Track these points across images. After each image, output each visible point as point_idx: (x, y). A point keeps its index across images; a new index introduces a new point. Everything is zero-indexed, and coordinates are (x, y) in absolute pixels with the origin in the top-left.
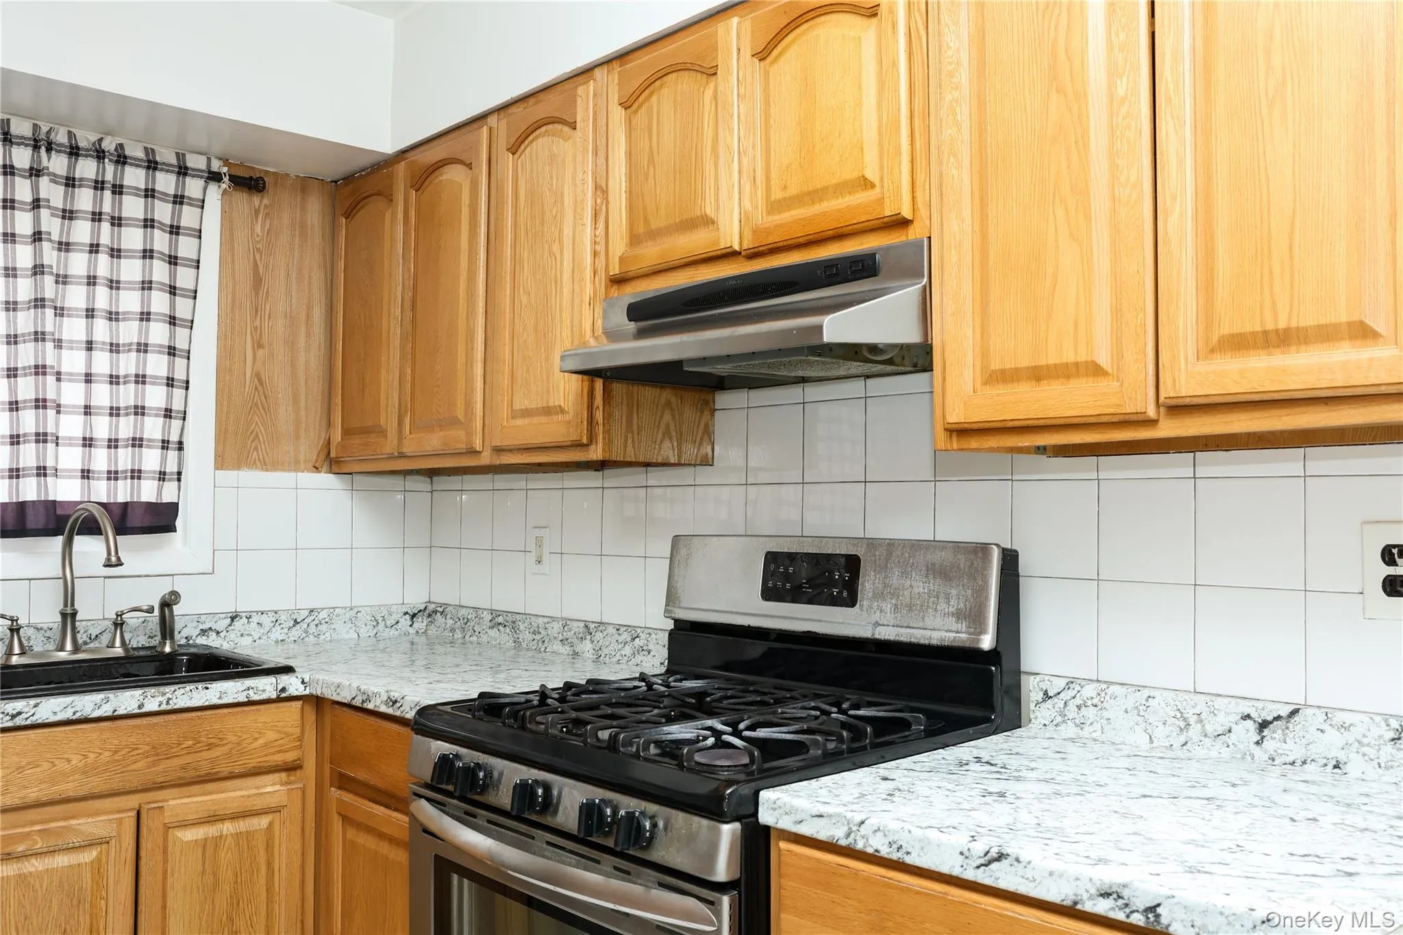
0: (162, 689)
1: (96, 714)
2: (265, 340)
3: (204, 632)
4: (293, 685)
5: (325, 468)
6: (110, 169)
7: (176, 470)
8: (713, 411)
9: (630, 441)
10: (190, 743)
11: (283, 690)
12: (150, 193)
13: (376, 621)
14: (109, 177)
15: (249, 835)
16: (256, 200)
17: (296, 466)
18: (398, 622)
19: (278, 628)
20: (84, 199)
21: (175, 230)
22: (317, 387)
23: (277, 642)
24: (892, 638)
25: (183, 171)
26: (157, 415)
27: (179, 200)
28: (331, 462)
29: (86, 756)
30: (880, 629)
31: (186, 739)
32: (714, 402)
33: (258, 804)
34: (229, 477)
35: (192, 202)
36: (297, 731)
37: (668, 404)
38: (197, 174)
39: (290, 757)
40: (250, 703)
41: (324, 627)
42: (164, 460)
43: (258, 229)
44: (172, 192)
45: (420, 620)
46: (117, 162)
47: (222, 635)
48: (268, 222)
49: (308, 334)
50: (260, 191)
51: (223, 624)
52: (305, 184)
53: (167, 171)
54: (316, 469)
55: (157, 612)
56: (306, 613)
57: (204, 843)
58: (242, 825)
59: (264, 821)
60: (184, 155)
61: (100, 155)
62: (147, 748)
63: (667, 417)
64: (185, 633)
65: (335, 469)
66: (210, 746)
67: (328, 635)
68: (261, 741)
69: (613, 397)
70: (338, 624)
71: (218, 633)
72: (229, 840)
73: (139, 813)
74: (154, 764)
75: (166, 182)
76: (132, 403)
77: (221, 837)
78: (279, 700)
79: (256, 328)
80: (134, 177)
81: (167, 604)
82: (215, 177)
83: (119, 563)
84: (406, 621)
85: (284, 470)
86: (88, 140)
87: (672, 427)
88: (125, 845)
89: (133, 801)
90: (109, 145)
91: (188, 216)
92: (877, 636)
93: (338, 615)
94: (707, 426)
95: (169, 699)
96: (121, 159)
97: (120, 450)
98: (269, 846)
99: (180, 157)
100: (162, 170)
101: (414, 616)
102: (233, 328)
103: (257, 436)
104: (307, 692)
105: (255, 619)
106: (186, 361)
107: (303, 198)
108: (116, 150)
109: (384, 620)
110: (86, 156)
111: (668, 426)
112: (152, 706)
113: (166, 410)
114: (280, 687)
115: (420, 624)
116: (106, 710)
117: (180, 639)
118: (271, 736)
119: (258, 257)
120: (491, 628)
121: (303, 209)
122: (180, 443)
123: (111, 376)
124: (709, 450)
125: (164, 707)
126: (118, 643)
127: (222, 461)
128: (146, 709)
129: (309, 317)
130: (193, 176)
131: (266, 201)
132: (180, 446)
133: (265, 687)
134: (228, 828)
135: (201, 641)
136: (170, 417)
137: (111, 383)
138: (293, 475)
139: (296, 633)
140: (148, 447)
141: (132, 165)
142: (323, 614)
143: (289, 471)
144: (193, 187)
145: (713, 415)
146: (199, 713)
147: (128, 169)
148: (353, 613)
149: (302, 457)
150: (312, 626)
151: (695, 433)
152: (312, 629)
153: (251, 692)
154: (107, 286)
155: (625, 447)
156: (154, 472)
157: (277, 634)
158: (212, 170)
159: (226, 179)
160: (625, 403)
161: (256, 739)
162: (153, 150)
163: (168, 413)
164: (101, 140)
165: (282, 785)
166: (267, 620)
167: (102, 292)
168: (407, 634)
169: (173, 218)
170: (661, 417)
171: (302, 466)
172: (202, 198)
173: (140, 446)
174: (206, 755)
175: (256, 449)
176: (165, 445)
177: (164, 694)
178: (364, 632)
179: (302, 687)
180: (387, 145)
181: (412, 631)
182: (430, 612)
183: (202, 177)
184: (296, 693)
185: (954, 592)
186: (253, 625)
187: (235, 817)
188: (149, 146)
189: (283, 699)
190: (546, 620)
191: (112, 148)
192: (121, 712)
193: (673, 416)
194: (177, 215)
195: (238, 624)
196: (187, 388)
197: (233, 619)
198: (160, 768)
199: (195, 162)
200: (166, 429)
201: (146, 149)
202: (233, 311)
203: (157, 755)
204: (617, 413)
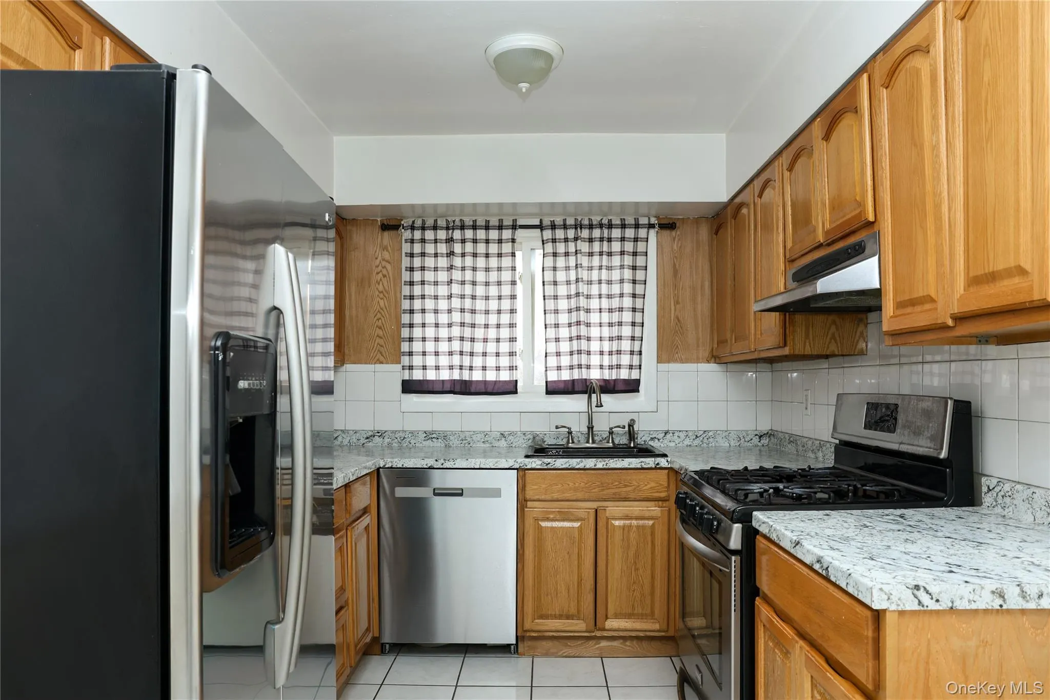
0: (604, 459)
1: (577, 467)
2: (680, 300)
3: (652, 439)
4: (663, 462)
5: (713, 360)
6: (606, 231)
7: (638, 364)
8: (866, 325)
9: (807, 344)
10: (617, 483)
11: (658, 464)
12: (623, 239)
13: (740, 438)
14: (606, 235)
15: (643, 527)
16: (674, 233)
17: (697, 361)
18: (752, 439)
19: (688, 439)
20: (596, 247)
21: (635, 254)
22: (708, 321)
23: (687, 446)
24: (905, 450)
25: (637, 226)
26: (627, 340)
27: (636, 240)
28: (715, 358)
29: (575, 484)
30: (901, 446)
31: (616, 481)
32: (867, 318)
33: (647, 514)
34: (664, 367)
35: (642, 240)
36: (666, 484)
37: (834, 322)
38: (643, 226)
39: (663, 495)
40: (643, 469)
41: (711, 440)
42: (632, 360)
43: (675, 247)
44: (633, 237)
45: (764, 438)
46: (608, 228)
47: (661, 441)
48: (680, 242)
49: (702, 295)
50: (674, 229)
51: (661, 436)
52: (697, 221)
53: (630, 228)
54: (708, 362)
55: (627, 429)
56: (702, 432)
57: (624, 527)
58: (641, 522)
59: (651, 522)
60: (638, 219)
61: (601, 226)
62: (599, 483)
63: (833, 329)
64: (643, 439)
65: (717, 360)
66: (626, 486)
67: (713, 444)
68: (649, 486)
69: (796, 322)
70: (719, 439)
71: (659, 440)
72: (634, 528)
73: (596, 510)
74: (603, 490)
75: (630, 233)
76: (617, 335)
77: (631, 526)
78: (656, 468)
79: (675, 294)
80: (616, 233)
81: (631, 426)
82: (651, 226)
83: (602, 406)
84: (756, 440)
85: (692, 363)
86: (597, 220)
87: (837, 336)
88: (590, 522)
89: (595, 505)
90: (605, 221)
91: (641, 247)
92: (900, 449)
93: (719, 434)
94: (862, 333)
95: (607, 463)
96: (610, 226)
97: (613, 356)
98: (653, 534)
99: (636, 220)
100: (628, 228)
101: (760, 437)
102: (664, 296)
103: (677, 346)
104: (669, 466)
105: (676, 434)
106: (642, 314)
107: (697, 228)
108: (608, 222)
109: (744, 438)
110: (596, 228)
111: (833, 335)
112: (600, 465)
113: (632, 337)
114: (656, 463)
115: (765, 441)
116: (581, 466)
117: (639, 441)
118: (653, 484)
119: (675, 261)
120: (789, 443)
121: (697, 233)
122: (641, 352)
123: (609, 323)
124: (864, 345)
125: (605, 467)
126: (611, 442)
127: (660, 360)
128: (597, 467)
129: (702, 286)
130: (642, 228)
131: (678, 233)
132: (640, 353)
133: (650, 462)
134: (634, 522)
135: (651, 443)
136: (634, 340)
137: (609, 326)
138: (695, 365)
139: (697, 442)
140: (624, 354)
141: (615, 228)
142: (711, 434)
143: (694, 363)
144: (642, 233)
145: (866, 326)
146: (620, 471)
147: (613, 230)
148: (727, 433)
149: (701, 357)
150: (705, 439)
151: (853, 336)
152: (705, 440)
153: (643, 464)
154: (606, 283)
155: (804, 347)
156: (627, 365)
157: (687, 442)
158: (651, 223)
159: (657, 226)
160: (804, 323)
161: (646, 485)
162: (624, 219)
163: (633, 338)
164: (602, 219)
165: (659, 507)
166: (682, 435)
167: (604, 287)
168: (756, 446)
169: (634, 249)
170: (829, 329)
171: (701, 361)
172: (646, 237)
173: (620, 354)
174: (624, 489)
175: (677, 353)
176: (632, 353)
177: (605, 461)
178: (732, 443)
179: (667, 463)
180: (724, 198)
181: (759, 444)
182: (770, 434)
183: (645, 227)
184: (664, 466)
185: (931, 425)
186: (676, 437)
187: (637, 518)
188: (622, 217)
189: (657, 468)
190: (807, 439)
191: (607, 222)
192: (587, 467)
193: (837, 329)
194: (635, 247)
195: (668, 436)
196: (643, 326)
197: (666, 434)
198: (605, 492)
199: (643, 221)
200: (632, 345)
201: (621, 219)
202: (664, 288)
203: (603, 487)
204: (799, 330)
